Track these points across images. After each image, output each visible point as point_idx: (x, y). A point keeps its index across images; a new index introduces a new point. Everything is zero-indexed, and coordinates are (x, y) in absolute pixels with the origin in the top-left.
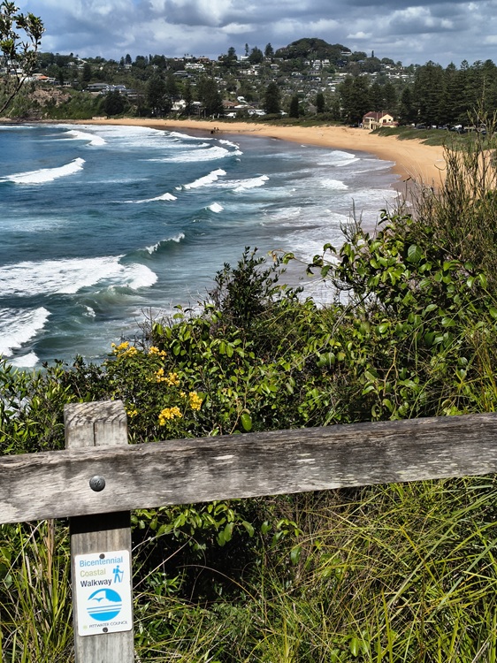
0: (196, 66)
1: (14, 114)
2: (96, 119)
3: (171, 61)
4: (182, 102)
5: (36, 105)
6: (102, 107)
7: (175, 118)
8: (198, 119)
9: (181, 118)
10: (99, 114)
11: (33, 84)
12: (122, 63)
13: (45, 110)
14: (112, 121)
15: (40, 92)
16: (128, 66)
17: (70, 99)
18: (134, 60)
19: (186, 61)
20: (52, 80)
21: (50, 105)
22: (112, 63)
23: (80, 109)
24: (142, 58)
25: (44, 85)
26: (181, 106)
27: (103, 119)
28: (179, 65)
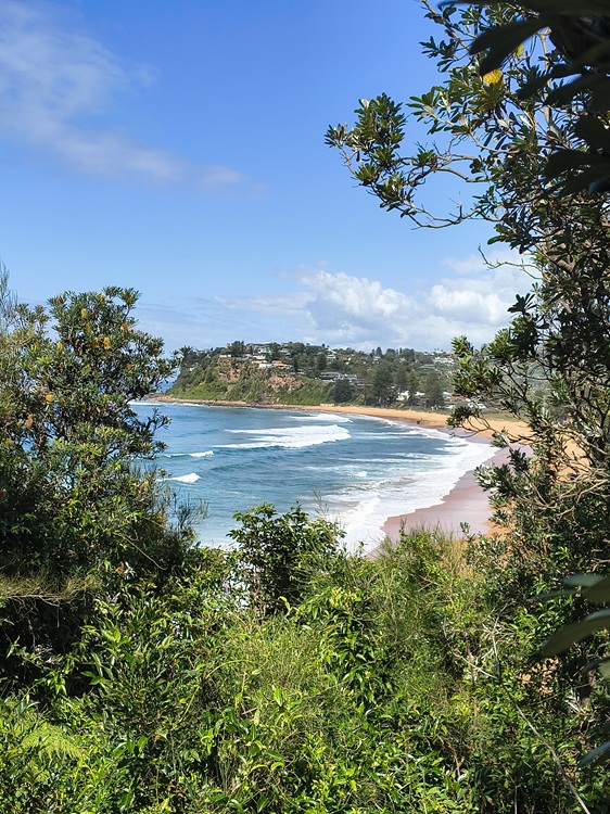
0: (445, 360)
1: (250, 398)
2: (324, 406)
3: (419, 355)
4: (406, 393)
5: (270, 390)
6: (331, 395)
7: (397, 408)
8: (418, 410)
9: (403, 408)
10: (328, 401)
11: (269, 370)
12: (371, 355)
13: (277, 395)
14: (339, 408)
15: (276, 379)
16: (377, 358)
17: (302, 386)
18: (384, 353)
19: (436, 355)
20: (288, 367)
21: (283, 390)
22: (362, 354)
23: (310, 396)
24: (393, 351)
25: (279, 371)
26: (405, 397)
27: (330, 406)
28: (428, 359)
